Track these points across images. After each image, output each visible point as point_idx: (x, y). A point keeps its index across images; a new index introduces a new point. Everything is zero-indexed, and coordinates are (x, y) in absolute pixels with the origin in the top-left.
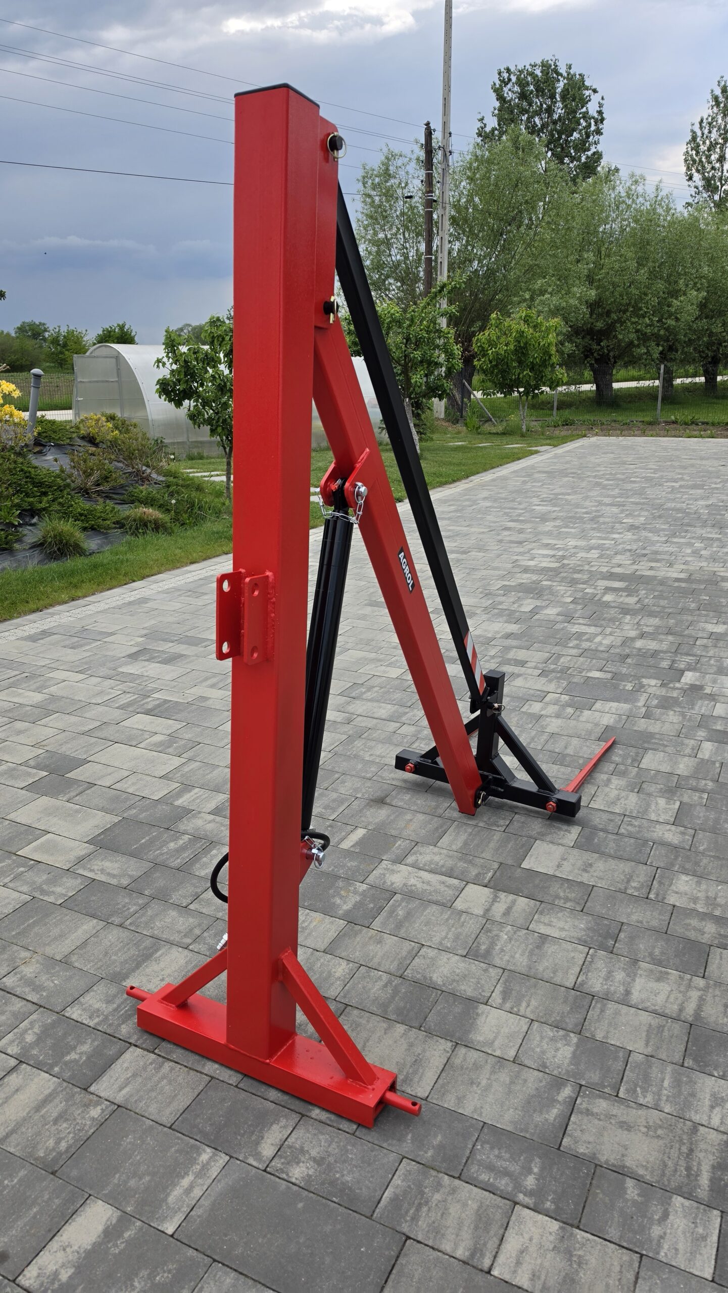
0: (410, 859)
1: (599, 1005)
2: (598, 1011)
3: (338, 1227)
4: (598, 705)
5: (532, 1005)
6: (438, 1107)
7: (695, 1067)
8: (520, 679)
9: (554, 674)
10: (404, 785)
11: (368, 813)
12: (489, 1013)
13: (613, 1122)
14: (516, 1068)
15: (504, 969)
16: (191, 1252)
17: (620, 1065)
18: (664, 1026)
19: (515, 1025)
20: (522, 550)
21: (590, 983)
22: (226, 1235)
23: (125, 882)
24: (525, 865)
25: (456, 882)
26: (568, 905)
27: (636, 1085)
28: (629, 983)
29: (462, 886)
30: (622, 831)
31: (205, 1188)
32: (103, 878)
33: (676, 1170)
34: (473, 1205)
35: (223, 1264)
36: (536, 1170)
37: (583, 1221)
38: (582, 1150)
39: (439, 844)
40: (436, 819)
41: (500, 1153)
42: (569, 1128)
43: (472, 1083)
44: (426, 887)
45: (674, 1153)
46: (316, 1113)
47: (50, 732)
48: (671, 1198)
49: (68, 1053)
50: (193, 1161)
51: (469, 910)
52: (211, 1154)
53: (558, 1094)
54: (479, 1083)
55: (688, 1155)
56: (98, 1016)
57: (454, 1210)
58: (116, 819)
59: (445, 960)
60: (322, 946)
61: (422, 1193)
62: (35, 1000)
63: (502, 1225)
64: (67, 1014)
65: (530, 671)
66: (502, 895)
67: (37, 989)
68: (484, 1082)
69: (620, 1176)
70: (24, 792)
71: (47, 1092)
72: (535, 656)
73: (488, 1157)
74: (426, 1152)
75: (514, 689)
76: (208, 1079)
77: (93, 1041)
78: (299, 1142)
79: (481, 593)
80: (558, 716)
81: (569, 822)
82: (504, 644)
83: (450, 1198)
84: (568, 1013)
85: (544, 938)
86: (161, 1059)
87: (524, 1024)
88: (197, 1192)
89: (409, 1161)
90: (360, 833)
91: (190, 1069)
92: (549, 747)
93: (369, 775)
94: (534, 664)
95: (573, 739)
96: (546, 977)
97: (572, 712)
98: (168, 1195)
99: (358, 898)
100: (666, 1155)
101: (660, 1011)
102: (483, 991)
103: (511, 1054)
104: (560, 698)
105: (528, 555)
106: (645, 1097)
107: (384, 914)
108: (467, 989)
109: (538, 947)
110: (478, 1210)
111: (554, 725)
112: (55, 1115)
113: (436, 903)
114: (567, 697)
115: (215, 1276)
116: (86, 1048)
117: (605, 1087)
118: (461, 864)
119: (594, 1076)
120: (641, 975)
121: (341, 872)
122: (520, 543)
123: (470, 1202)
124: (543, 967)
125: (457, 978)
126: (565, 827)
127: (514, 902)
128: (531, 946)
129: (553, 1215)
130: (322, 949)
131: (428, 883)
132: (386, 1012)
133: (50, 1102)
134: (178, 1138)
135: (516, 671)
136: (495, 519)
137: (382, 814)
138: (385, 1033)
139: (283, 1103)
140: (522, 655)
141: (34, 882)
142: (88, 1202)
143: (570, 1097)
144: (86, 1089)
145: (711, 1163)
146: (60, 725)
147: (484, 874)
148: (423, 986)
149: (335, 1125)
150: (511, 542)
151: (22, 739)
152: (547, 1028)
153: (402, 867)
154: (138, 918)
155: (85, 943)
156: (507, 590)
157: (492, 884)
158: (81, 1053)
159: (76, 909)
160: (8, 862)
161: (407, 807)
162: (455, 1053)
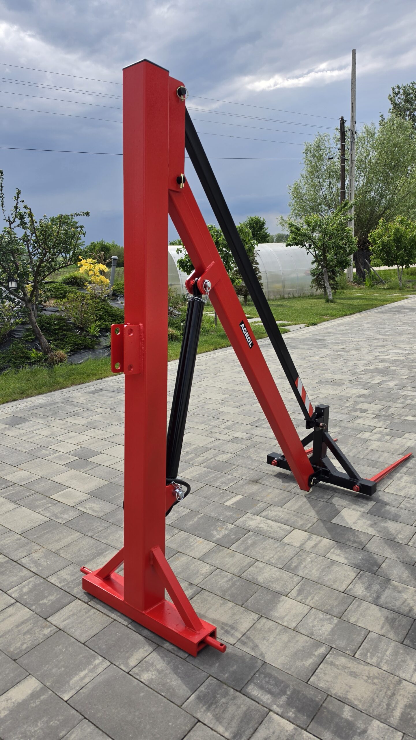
0: (264, 514)
1: (357, 603)
2: (356, 606)
3: (160, 709)
4: (407, 435)
5: (314, 599)
6: (240, 650)
7: (410, 645)
8: (362, 419)
9: (383, 417)
10: (272, 473)
11: (247, 487)
12: (286, 601)
13: (346, 671)
14: (294, 633)
15: (303, 578)
16: (74, 712)
17: (360, 639)
18: (396, 619)
19: (301, 609)
20: (383, 350)
21: (355, 590)
22: (95, 705)
23: (100, 515)
24: (334, 521)
25: (288, 527)
26: (354, 545)
27: (368, 651)
28: (381, 592)
29: (291, 530)
30: (402, 505)
31: (93, 678)
32: (90, 512)
33: (380, 705)
34: (244, 708)
35: (89, 721)
36: (288, 693)
37: (310, 727)
38: (321, 685)
39: (283, 507)
40: (286, 493)
41: (269, 680)
42: (317, 671)
43: (264, 639)
44: (269, 529)
45: (382, 694)
46: (167, 645)
47: (86, 438)
48: (372, 721)
49: (43, 599)
50: (89, 663)
51: (292, 544)
52: (101, 661)
53: (316, 651)
54: (269, 639)
55: (390, 697)
56: (64, 582)
57: (231, 709)
58: (106, 483)
59: (269, 569)
60: (198, 556)
61: (215, 697)
62: (34, 571)
63: (258, 722)
64: (48, 580)
65: (368, 415)
66: (314, 537)
67: (37, 565)
68: (272, 639)
69: (342, 704)
70: (63, 467)
71: (25, 618)
72: (375, 407)
73: (261, 682)
74: (224, 674)
75: (356, 425)
76: (113, 620)
77: (57, 595)
78: (152, 660)
79: (351, 373)
80: (379, 440)
81: (369, 499)
82: (357, 400)
83: (230, 702)
84: (336, 606)
85: (334, 562)
86: (90, 607)
87: (306, 609)
88: (87, 680)
89: (212, 678)
90: (239, 497)
91: (105, 614)
92: (369, 457)
93: (253, 467)
94: (372, 412)
95: (385, 453)
96: (328, 584)
97: (389, 438)
98: (71, 679)
99: (227, 532)
100: (376, 695)
101: (396, 610)
102: (287, 589)
103: (293, 625)
104: (383, 430)
105: (386, 353)
106: (372, 659)
107: (239, 542)
108: (277, 587)
109: (328, 567)
110: (246, 711)
111: (375, 445)
112: (25, 630)
113: (272, 538)
114: (388, 430)
115: (82, 726)
116: (53, 598)
117: (347, 650)
118: (295, 518)
119: (341, 643)
120: (390, 588)
121: (221, 518)
122: (383, 346)
123: (242, 706)
124: (328, 579)
125: (273, 580)
126: (365, 502)
127: (320, 541)
128: (324, 566)
129: (292, 721)
130: (198, 557)
131: (271, 527)
132: (224, 595)
133: (25, 623)
134: (86, 650)
135: (360, 415)
136: (371, 334)
137: (255, 488)
138: (221, 606)
139: (149, 638)
140: (365, 406)
141: (54, 512)
142: (28, 677)
143: (323, 654)
144: (45, 619)
145: (405, 703)
146: (93, 435)
147: (306, 524)
148: (252, 583)
149: (176, 653)
150: (377, 346)
151: (71, 441)
152: (320, 613)
153: (258, 518)
154: (102, 533)
155: (69, 545)
156: (366, 371)
157: (310, 530)
158: (49, 600)
159: (71, 527)
160: (44, 501)
161: (271, 485)
162: (259, 621)
